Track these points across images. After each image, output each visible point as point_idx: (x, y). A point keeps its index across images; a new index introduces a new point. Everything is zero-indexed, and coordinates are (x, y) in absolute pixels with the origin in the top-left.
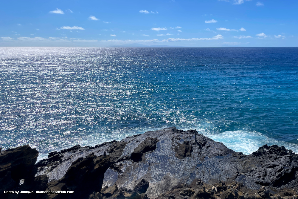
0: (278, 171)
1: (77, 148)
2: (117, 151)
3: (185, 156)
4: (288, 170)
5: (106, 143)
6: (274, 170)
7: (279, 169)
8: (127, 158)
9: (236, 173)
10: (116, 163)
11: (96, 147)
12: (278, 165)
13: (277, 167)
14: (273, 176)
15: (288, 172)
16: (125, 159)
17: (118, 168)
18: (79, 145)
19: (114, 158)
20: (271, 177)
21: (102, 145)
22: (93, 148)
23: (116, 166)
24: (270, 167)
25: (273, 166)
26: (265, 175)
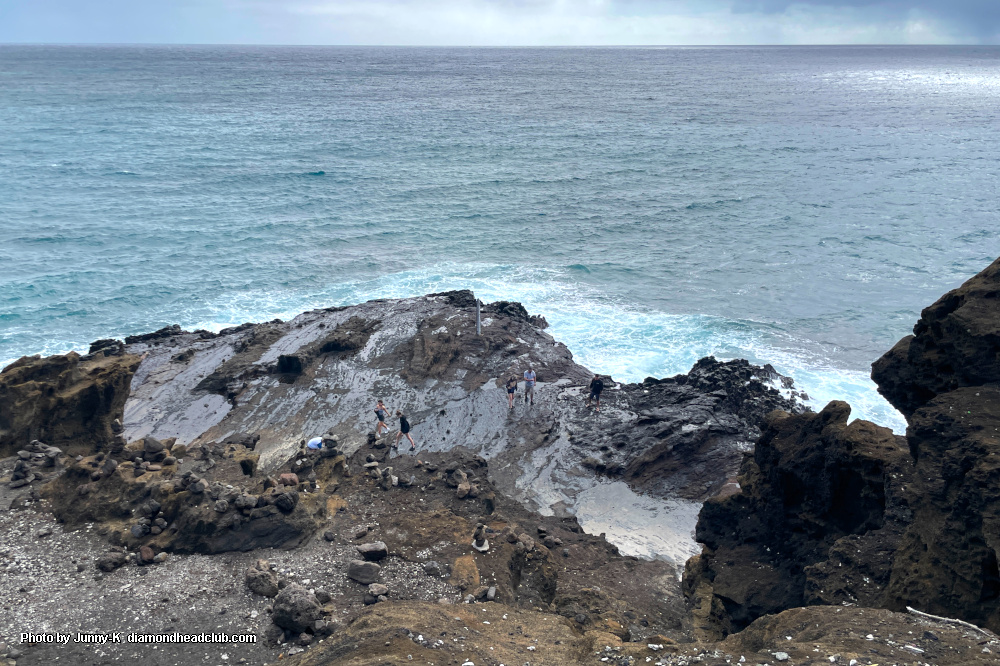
0: (657, 436)
1: (167, 335)
2: (251, 348)
3: (426, 376)
4: (688, 435)
5: (249, 325)
6: (650, 431)
7: (662, 430)
8: (270, 370)
9: (543, 433)
10: (234, 380)
11: (223, 333)
12: (668, 419)
13: (661, 424)
14: (639, 448)
15: (687, 440)
16: (264, 373)
17: (235, 394)
18: (179, 327)
19: (236, 368)
20: (632, 451)
21: (238, 330)
22: (213, 336)
23: (232, 389)
24: (641, 423)
25: (654, 420)
26: (620, 446)
